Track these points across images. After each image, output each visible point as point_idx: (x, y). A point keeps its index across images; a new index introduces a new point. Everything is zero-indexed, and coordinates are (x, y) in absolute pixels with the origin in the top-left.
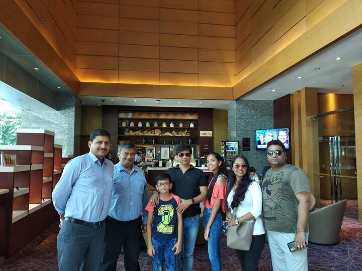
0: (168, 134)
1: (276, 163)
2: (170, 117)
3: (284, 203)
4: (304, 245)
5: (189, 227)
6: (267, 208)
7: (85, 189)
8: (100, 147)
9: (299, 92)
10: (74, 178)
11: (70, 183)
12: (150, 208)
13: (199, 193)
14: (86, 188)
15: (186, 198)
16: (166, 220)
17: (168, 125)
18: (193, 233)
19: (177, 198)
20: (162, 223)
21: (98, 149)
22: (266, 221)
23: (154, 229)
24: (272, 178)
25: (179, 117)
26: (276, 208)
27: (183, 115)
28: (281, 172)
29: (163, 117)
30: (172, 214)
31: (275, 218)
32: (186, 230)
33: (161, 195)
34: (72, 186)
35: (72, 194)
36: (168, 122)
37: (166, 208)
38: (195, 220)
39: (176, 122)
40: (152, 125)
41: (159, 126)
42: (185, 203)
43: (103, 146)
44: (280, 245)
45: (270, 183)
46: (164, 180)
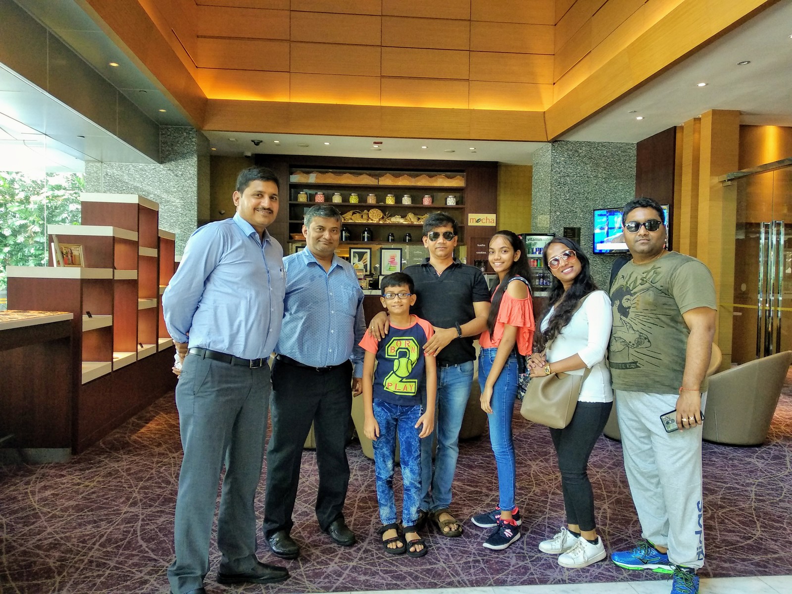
0: (397, 220)
1: (645, 248)
2: (404, 181)
3: (659, 334)
4: (698, 417)
5: (451, 385)
6: (618, 344)
7: (233, 289)
8: (259, 204)
9: (697, 120)
10: (208, 265)
11: (201, 277)
12: (369, 344)
13: (471, 316)
14: (235, 287)
15: (445, 326)
16: (402, 367)
17: (398, 200)
18: (459, 398)
19: (425, 324)
20: (394, 372)
21: (255, 209)
22: (615, 372)
23: (377, 385)
24: (632, 279)
25: (423, 181)
26: (639, 343)
27: (431, 177)
28: (653, 268)
29: (387, 180)
30: (414, 356)
31: (634, 365)
32: (443, 391)
33: (392, 318)
34: (205, 283)
35: (204, 300)
36: (398, 191)
37: (403, 344)
38: (463, 371)
39: (416, 192)
40: (362, 199)
41: (378, 202)
42: (442, 337)
43: (265, 202)
44: (643, 420)
45: (628, 292)
46: (400, 286)
